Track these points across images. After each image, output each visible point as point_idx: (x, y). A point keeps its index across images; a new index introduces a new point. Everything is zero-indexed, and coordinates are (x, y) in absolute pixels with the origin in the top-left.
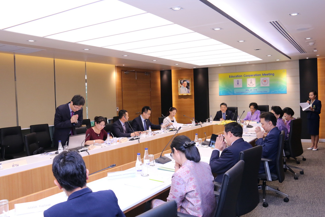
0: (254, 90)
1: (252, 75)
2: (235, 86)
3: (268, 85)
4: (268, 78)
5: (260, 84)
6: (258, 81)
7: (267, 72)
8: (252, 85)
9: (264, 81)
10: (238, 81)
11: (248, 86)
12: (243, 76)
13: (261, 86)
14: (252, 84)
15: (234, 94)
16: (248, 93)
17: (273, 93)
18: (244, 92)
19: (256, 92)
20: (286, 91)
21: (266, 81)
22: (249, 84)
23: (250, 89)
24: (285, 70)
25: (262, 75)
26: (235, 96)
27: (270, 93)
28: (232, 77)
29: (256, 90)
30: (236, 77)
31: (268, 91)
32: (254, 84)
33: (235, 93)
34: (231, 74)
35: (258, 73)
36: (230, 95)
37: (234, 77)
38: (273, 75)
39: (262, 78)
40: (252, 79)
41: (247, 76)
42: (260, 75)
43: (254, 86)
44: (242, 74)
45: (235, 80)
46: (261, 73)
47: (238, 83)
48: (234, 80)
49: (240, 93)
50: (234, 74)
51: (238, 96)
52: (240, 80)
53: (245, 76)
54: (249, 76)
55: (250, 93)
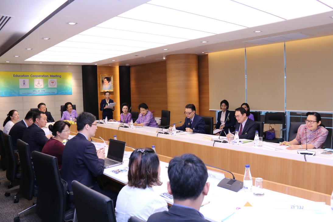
0: (42, 91)
1: (39, 76)
2: (21, 86)
3: (56, 86)
4: (55, 80)
5: (48, 86)
6: (46, 82)
7: (54, 74)
8: (39, 86)
9: (52, 82)
10: (24, 81)
11: (35, 87)
12: (30, 76)
13: (49, 87)
14: (39, 84)
15: (19, 95)
16: (36, 94)
17: (61, 94)
18: (31, 93)
19: (44, 93)
20: (72, 92)
21: (53, 82)
22: (36, 85)
23: (37, 90)
24: (71, 73)
25: (49, 76)
26: (21, 97)
27: (57, 94)
28: (17, 76)
29: (44, 91)
30: (22, 76)
31: (56, 93)
32: (42, 85)
33: (21, 93)
34: (16, 73)
35: (46, 74)
36: (15, 96)
37: (19, 76)
38: (60, 77)
39: (50, 79)
40: (39, 79)
41: (34, 76)
42: (47, 76)
43: (42, 87)
44: (29, 74)
45: (21, 80)
46: (49, 74)
47: (24, 84)
48: (19, 79)
49: (27, 94)
50: (19, 74)
51: (24, 97)
52: (27, 80)
53: (32, 76)
54: (37, 76)
55: (38, 94)
